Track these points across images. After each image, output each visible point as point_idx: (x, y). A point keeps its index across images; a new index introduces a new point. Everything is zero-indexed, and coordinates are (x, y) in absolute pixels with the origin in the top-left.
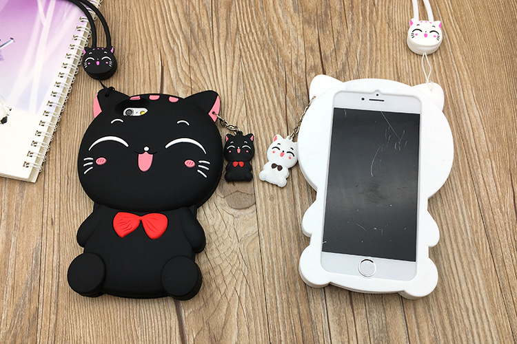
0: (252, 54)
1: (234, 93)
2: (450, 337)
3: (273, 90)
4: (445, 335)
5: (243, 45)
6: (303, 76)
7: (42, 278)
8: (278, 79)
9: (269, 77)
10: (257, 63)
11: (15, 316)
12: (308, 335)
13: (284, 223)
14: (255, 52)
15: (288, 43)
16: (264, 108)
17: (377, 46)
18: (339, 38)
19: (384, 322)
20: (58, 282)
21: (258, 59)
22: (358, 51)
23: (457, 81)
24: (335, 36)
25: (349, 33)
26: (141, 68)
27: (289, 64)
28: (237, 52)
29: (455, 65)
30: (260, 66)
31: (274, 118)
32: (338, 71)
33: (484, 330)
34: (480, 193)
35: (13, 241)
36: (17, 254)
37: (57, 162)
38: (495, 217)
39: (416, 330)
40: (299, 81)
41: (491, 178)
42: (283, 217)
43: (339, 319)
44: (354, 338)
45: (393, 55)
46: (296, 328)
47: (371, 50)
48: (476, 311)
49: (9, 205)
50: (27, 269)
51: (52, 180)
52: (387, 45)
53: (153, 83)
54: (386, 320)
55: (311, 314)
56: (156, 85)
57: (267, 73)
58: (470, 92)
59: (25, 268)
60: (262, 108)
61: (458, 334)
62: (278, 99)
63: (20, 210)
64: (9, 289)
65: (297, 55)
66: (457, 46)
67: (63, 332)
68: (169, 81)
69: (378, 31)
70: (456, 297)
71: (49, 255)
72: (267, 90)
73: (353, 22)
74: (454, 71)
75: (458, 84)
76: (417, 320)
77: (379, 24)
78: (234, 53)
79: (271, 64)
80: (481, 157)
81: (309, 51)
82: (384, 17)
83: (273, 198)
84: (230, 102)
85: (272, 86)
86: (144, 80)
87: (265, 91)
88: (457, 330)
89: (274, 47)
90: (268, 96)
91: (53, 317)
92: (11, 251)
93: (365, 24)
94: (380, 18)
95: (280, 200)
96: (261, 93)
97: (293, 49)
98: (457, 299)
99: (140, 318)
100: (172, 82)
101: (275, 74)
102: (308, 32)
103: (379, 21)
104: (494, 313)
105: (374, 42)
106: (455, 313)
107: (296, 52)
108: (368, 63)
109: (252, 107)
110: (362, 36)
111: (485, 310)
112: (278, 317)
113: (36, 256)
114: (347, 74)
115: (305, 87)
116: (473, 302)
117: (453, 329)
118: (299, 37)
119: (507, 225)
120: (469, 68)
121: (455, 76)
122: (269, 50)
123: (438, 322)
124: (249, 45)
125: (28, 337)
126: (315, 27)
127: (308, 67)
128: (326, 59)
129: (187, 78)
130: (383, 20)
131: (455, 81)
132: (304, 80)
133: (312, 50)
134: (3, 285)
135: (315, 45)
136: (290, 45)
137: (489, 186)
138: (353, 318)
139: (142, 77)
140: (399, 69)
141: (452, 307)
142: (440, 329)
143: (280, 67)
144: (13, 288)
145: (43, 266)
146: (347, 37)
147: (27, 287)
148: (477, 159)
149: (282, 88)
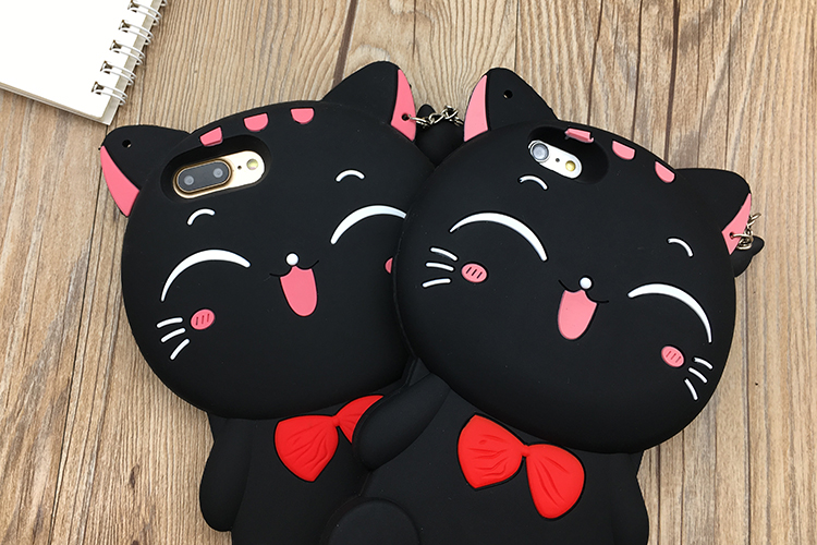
1: (497, 18)
3: (573, 27)
6: (634, 10)
7: (85, 323)
8: (587, 6)
11: (25, 390)
16: (551, 58)
20: (116, 336)
31: (567, 84)
32: (703, 11)
35: (33, 241)
36: (40, 267)
39: (765, 539)
40: (626, 17)
49: (33, 164)
50: (58, 300)
54: (715, 513)
59: (52, 299)
60: (547, 60)
62: (580, 47)
63: (53, 179)
64: (19, 335)
67: (116, 435)
71: (101, 281)
72: (562, 24)
76: (769, 520)
84: (486, 35)
85: (572, 18)
87: (558, 24)
90: (563, 38)
91: (100, 403)
92: (29, 258)
96: (549, 28)
108: (761, 9)
109: (529, 53)
113: (78, 279)
114: (720, 21)
115: (637, 33)
123: (804, 530)
125: (47, 434)
132: (636, 17)
134: (6, 324)
142: (806, 542)
144: (26, 334)
145: (89, 299)
147: (53, 336)
149: (591, 27)
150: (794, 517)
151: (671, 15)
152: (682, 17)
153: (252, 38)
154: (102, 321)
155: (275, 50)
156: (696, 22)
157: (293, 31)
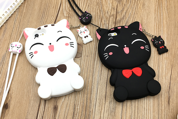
0: (93, 6)
2: (136, 116)
3: (97, 20)
4: (135, 115)
5: (90, 2)
6: (108, 17)
7: (4, 65)
8: (100, 16)
9: (97, 15)
10: (94, 9)
12: (88, 105)
13: (89, 66)
14: (94, 5)
15: (106, 5)
17: (137, 12)
18: (124, 7)
19: (115, 106)
21: (94, 8)
22: (130, 13)
23: (162, 30)
24: (123, 6)
25: (128, 6)
26: (54, 2)
27: (104, 12)
28: (88, 4)
29: (162, 25)
30: (94, 10)
32: (121, 18)
33: (148, 117)
34: (159, 70)
37: (18, 28)
38: (163, 80)
39: (125, 111)
40: (107, 18)
41: (165, 66)
42: (90, 63)
43: (100, 102)
44: (104, 109)
45: (142, 17)
46: (85, 101)
47: (135, 13)
48: (147, 110)
51: (14, 33)
52: (140, 13)
53: (56, 8)
54: (116, 106)
55: (91, 98)
56: (57, 9)
57: (96, 13)
58: (165, 35)
61: (139, 116)
63: (1, 41)
65: (108, 9)
66: (165, 18)
68: (62, 9)
69: (138, 7)
70: (142, 103)
71: (8, 58)
72: (95, 19)
73: (131, 2)
74: (161, 27)
75: (162, 31)
76: (126, 108)
77: (139, 5)
78: (87, 4)
79: (98, 10)
80: (163, 58)
81: (113, 9)
82: (142, 3)
83: (88, 56)
85: (97, 18)
86: (54, 7)
88: (139, 114)
89: (101, 5)
90: (95, 21)
93: (135, 4)
94: (140, 3)
95: (90, 58)
97: (107, 7)
98: (142, 104)
99: (33, 86)
100: (63, 9)
101: (99, 14)
102: (114, 2)
103: (140, 4)
104: (154, 112)
105: (136, 11)
106: (140, 109)
107: (108, 8)
108: (132, 18)
110: (133, 8)
111: (151, 110)
112: (79, 96)
113: (3, 58)
114: (124, 20)
115: (108, 21)
116: (147, 106)
117: (138, 114)
118: (111, 3)
119: (166, 83)
120: (167, 27)
121: (161, 29)
122: (99, 6)
123: (133, 110)
124: (92, 2)
126: (117, 1)
127: (111, 14)
128: (118, 13)
129: (68, 9)
130: (141, 4)
131: (161, 30)
132: (109, 18)
133: (114, 9)
135: (115, 7)
136: (107, 5)
137: (163, 69)
138: (105, 102)
139: (53, 6)
140: (142, 22)
141: (139, 106)
142: (134, 112)
143: (101, 12)
145: (5, 61)
146: (127, 7)
148: (162, 59)
149: (100, 20)
150: (131, 108)
151: (115, 18)
152: (117, 19)
153: (39, 19)
154: (7, 65)
155: (43, 22)
156: (120, 20)
157: (46, 19)
